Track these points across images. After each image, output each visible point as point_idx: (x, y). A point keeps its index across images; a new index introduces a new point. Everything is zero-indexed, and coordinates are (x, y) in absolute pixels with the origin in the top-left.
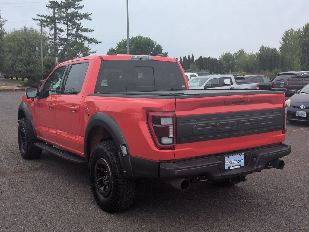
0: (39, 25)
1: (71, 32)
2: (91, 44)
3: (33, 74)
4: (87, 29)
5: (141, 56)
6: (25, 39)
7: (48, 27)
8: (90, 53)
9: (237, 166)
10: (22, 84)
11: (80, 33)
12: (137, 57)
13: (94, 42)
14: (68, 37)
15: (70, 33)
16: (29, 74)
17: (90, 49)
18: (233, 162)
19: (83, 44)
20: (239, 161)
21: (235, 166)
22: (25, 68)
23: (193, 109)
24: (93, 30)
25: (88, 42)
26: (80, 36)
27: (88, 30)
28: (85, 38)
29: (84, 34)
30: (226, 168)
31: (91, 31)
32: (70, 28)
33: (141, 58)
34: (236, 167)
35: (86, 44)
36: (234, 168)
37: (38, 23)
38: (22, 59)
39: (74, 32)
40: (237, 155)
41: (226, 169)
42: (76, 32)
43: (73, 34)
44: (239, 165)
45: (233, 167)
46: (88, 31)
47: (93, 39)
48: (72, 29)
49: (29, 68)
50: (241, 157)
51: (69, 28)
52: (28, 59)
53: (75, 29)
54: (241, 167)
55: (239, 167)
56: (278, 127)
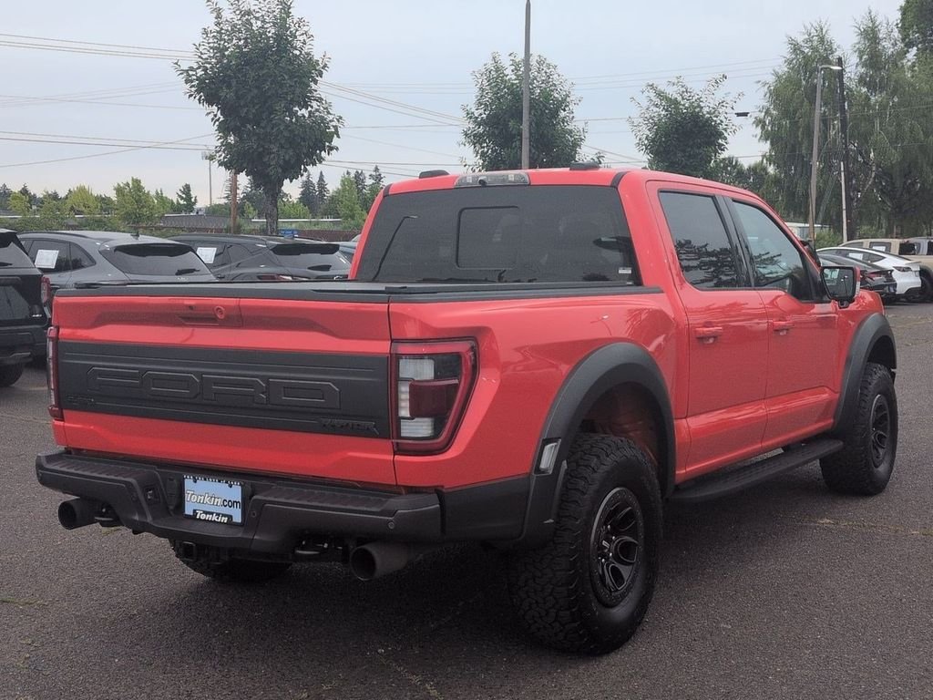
9: (218, 514)
18: (206, 500)
20: (226, 503)
21: (212, 513)
30: (189, 511)
33: (483, 183)
34: (215, 518)
36: (209, 517)
40: (219, 481)
41: (187, 513)
44: (224, 515)
45: (206, 513)
50: (235, 492)
54: (230, 523)
55: (225, 520)
56: (359, 422)
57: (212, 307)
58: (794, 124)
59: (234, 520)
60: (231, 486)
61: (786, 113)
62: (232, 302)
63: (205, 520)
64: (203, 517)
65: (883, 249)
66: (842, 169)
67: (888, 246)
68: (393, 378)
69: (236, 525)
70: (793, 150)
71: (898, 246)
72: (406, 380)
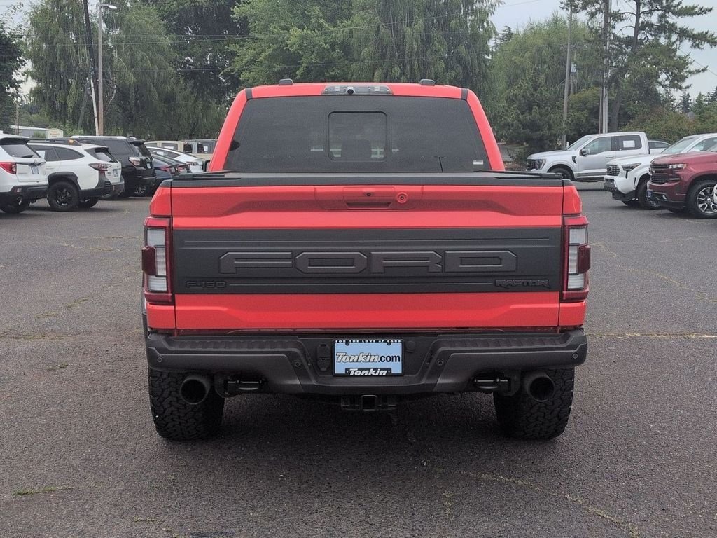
0: (563, 8)
1: (648, 19)
2: (699, 47)
3: (538, 133)
4: (694, 7)
5: (350, 86)
6: (550, 45)
7: (585, 11)
8: (691, 73)
9: (376, 369)
10: (512, 157)
11: (672, 19)
12: (341, 87)
13: (709, 42)
14: (636, 34)
15: (642, 23)
16: (528, 131)
17: (691, 63)
18: (361, 358)
19: (675, 51)
20: (383, 359)
22: (520, 116)
23: (222, 216)
24: (710, 10)
25: (691, 43)
26: (671, 29)
27: (697, 10)
28: (684, 34)
29: (682, 22)
30: (339, 370)
31: (704, 11)
32: (646, 9)
33: (351, 92)
34: (372, 372)
35: (684, 48)
37: (562, 3)
38: (515, 96)
39: (654, 19)
40: (377, 342)
41: (337, 372)
42: (662, 17)
43: (651, 25)
44: (384, 369)
45: (361, 370)
46: (695, 14)
47: (707, 33)
48: (650, 12)
49: (529, 117)
51: (642, 10)
52: (528, 95)
53: (658, 10)
54: (390, 374)
55: (385, 373)
56: (534, 281)
57: (395, 193)
58: (52, 48)
59: (393, 372)
60: (389, 344)
61: (45, 38)
62: (417, 188)
63: (360, 376)
64: (358, 373)
65: (172, 148)
66: (92, 86)
67: (176, 146)
68: (564, 244)
69: (396, 375)
70: (52, 69)
71: (183, 146)
72: (573, 245)
